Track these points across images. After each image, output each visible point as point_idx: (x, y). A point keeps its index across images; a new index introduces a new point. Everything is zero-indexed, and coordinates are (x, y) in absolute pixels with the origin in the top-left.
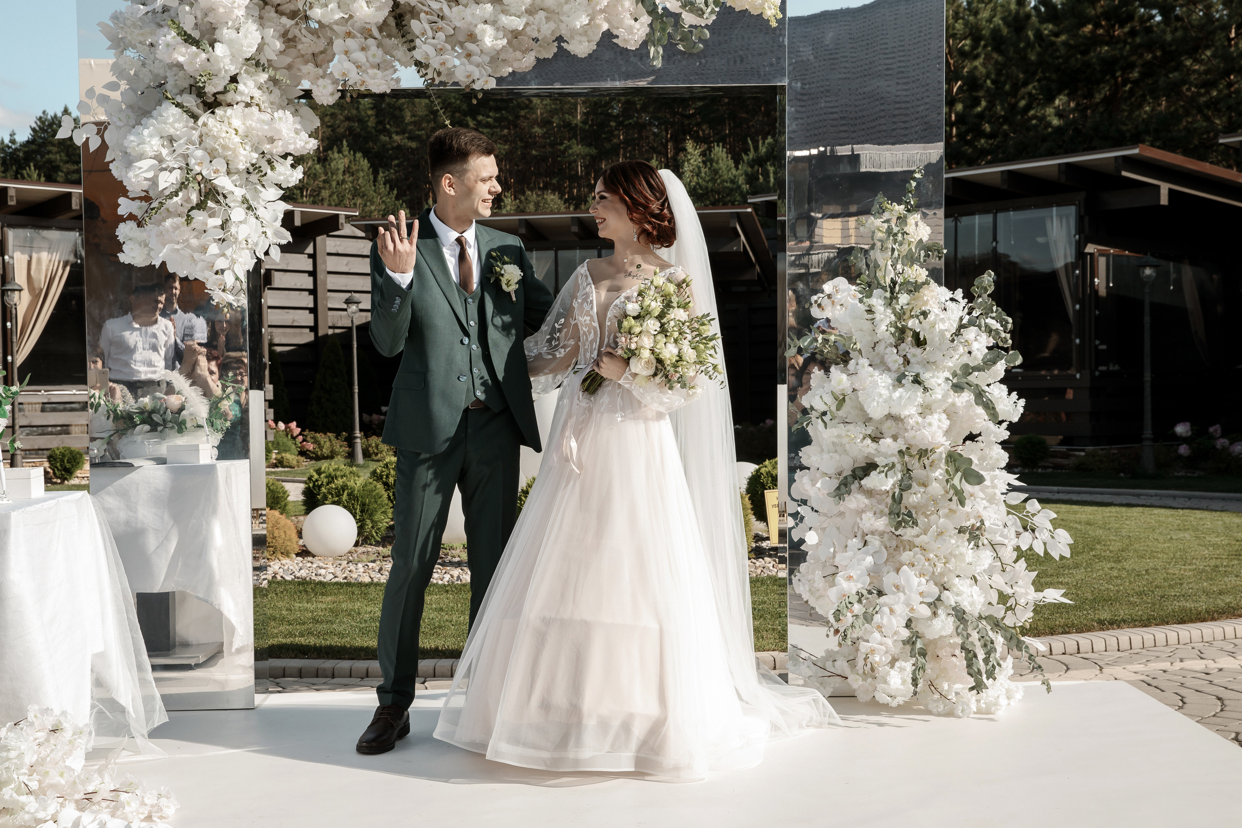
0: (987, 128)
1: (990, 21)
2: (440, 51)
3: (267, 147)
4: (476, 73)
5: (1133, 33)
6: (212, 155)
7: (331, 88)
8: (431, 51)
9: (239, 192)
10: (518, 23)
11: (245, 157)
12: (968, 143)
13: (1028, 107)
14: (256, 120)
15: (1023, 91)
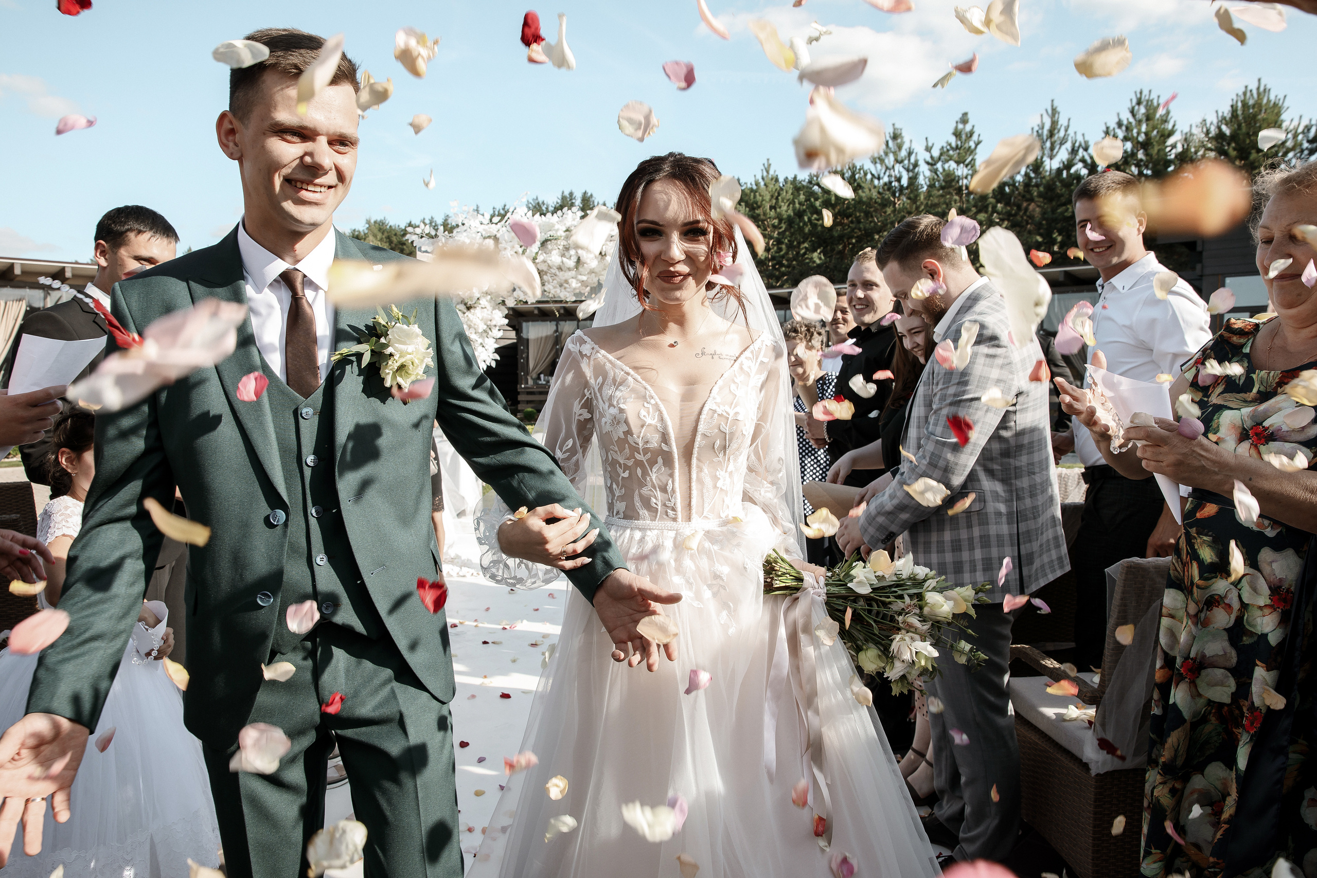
0: (784, 262)
1: (787, 211)
2: (555, 287)
3: (489, 323)
4: (568, 295)
5: (852, 222)
6: (470, 327)
7: (513, 300)
8: (551, 287)
9: (480, 341)
10: (584, 278)
11: (482, 327)
12: (777, 269)
13: (805, 254)
14: (486, 314)
15: (802, 246)
